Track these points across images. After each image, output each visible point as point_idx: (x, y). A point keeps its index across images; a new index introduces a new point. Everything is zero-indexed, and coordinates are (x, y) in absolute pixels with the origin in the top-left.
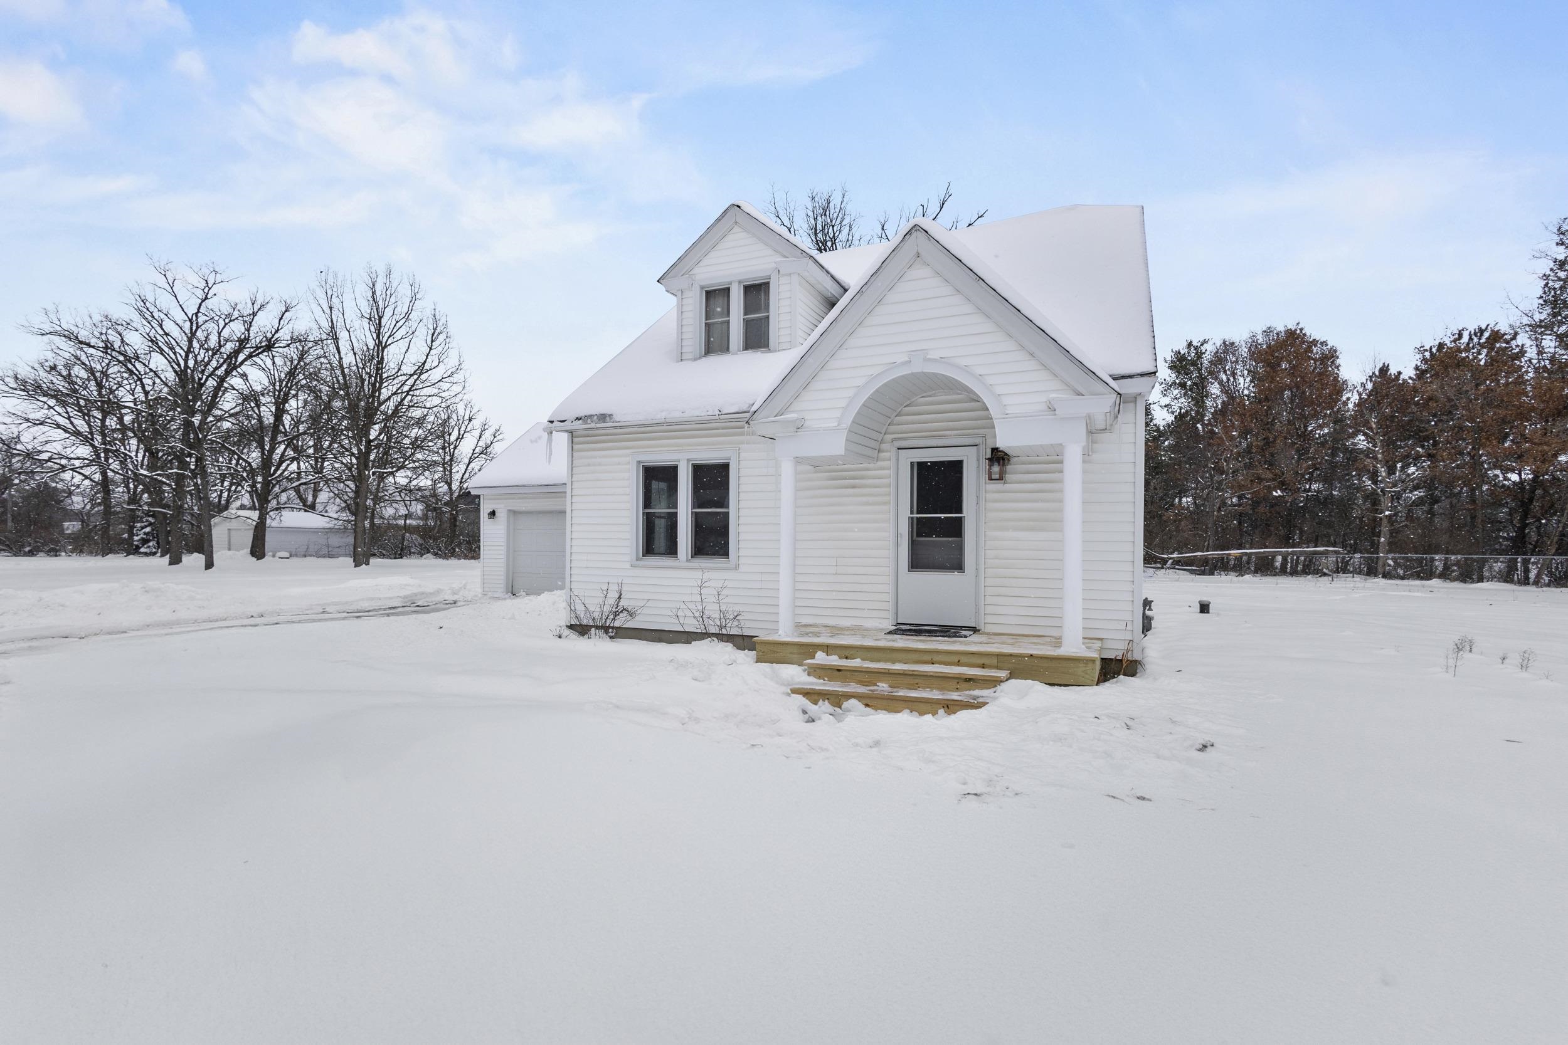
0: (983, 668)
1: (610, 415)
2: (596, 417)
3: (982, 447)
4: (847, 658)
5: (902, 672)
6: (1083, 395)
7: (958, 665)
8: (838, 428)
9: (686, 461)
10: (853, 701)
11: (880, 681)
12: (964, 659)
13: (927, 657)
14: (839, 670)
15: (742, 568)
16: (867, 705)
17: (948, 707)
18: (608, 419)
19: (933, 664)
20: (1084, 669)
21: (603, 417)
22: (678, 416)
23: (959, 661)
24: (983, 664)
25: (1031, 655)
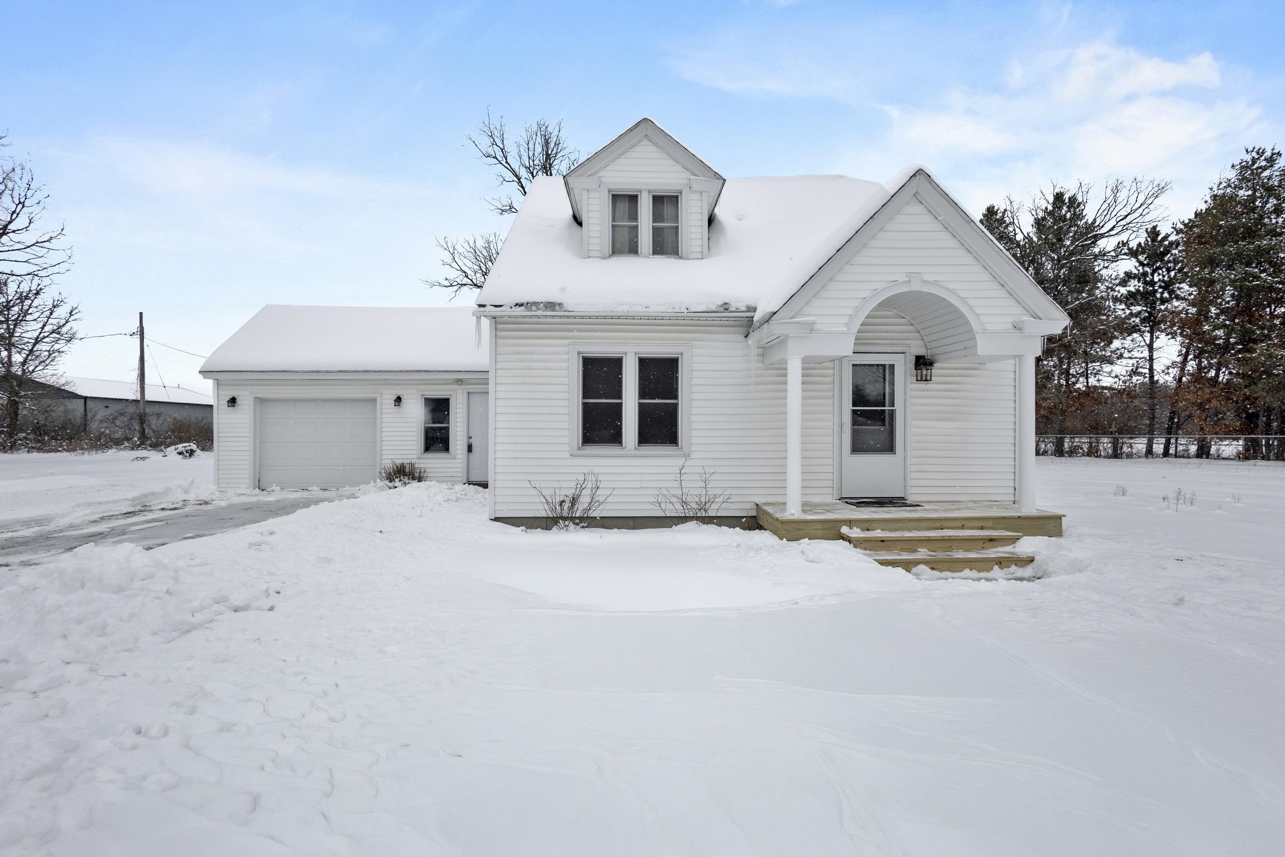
0: (982, 529)
1: (560, 304)
2: (542, 305)
3: (908, 354)
4: (868, 530)
5: (940, 538)
6: (1041, 319)
7: (962, 529)
8: (847, 332)
9: (634, 354)
10: (922, 567)
11: (919, 547)
12: (967, 524)
13: (938, 524)
14: (882, 541)
15: (693, 455)
16: (933, 569)
17: (1000, 563)
18: (557, 308)
19: (942, 529)
20: (1054, 524)
21: (551, 306)
22: (642, 311)
23: (963, 526)
24: (982, 527)
25: (1019, 517)
